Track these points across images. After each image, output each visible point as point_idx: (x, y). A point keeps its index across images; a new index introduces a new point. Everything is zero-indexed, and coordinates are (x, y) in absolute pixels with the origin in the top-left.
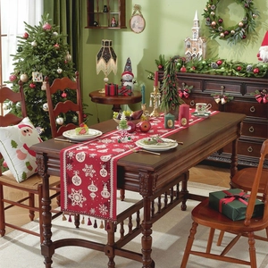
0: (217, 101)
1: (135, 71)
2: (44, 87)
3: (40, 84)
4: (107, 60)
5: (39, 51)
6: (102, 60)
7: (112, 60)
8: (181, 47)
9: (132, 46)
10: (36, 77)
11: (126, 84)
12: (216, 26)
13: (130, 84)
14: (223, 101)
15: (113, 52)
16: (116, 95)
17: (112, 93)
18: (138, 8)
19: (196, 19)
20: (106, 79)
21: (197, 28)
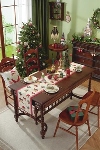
0: (93, 55)
2: (29, 48)
3: (27, 46)
4: (55, 34)
5: (27, 34)
6: (53, 34)
7: (56, 35)
8: (83, 30)
9: (66, 28)
10: (26, 44)
11: (62, 43)
12: (96, 24)
13: (64, 43)
14: (95, 56)
15: (57, 31)
16: (58, 48)
17: (56, 47)
18: (68, 13)
19: (89, 20)
20: (55, 41)
21: (89, 24)
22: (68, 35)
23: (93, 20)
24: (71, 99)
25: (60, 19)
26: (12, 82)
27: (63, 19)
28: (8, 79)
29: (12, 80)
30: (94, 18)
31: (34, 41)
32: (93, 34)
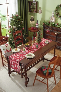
0: (56, 34)
1: (39, 23)
2: (16, 30)
3: (15, 29)
4: (32, 21)
5: (15, 21)
6: (31, 21)
7: (33, 21)
8: (50, 18)
9: (39, 17)
10: (14, 27)
11: (37, 26)
12: (58, 14)
13: (38, 27)
14: (57, 34)
15: (33, 19)
16: (34, 29)
17: (33, 29)
18: (40, 8)
19: (53, 12)
20: (32, 25)
21: (53, 15)
22: (40, 22)
23: (56, 12)
24: (43, 61)
25: (35, 12)
26: (6, 51)
27: (37, 12)
28: (4, 50)
29: (6, 50)
30: (56, 10)
31: (19, 26)
32: (56, 20)
